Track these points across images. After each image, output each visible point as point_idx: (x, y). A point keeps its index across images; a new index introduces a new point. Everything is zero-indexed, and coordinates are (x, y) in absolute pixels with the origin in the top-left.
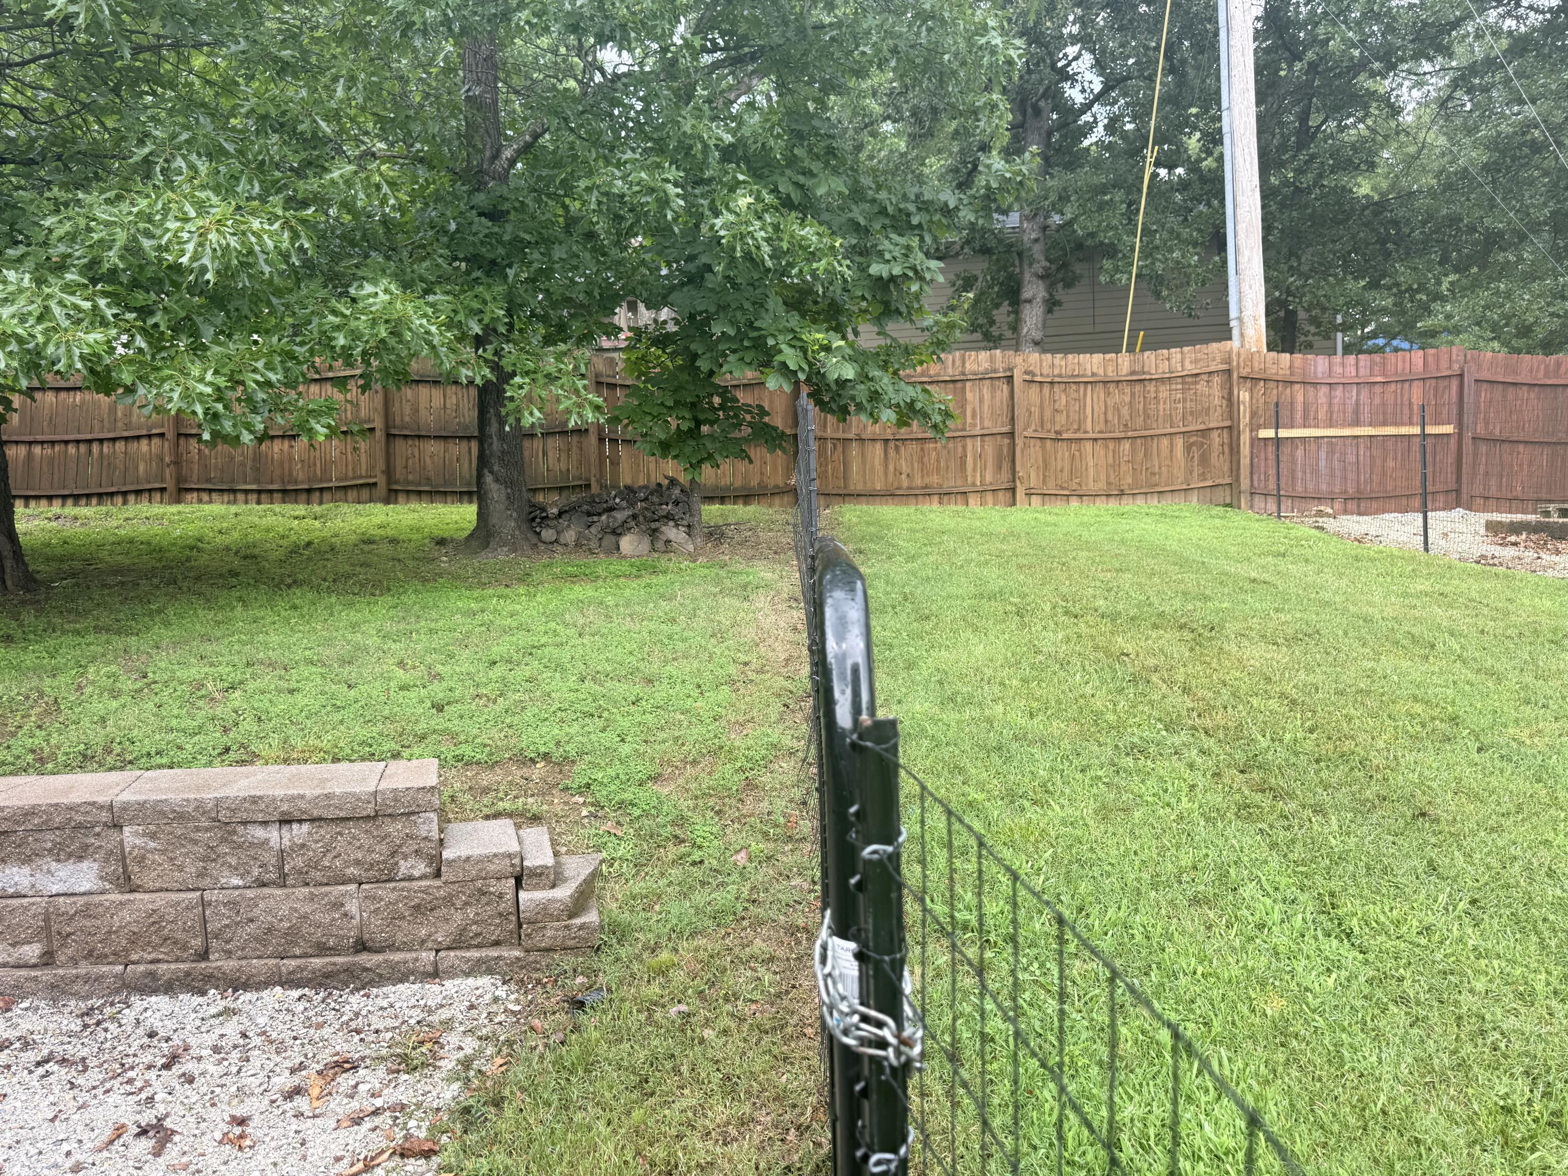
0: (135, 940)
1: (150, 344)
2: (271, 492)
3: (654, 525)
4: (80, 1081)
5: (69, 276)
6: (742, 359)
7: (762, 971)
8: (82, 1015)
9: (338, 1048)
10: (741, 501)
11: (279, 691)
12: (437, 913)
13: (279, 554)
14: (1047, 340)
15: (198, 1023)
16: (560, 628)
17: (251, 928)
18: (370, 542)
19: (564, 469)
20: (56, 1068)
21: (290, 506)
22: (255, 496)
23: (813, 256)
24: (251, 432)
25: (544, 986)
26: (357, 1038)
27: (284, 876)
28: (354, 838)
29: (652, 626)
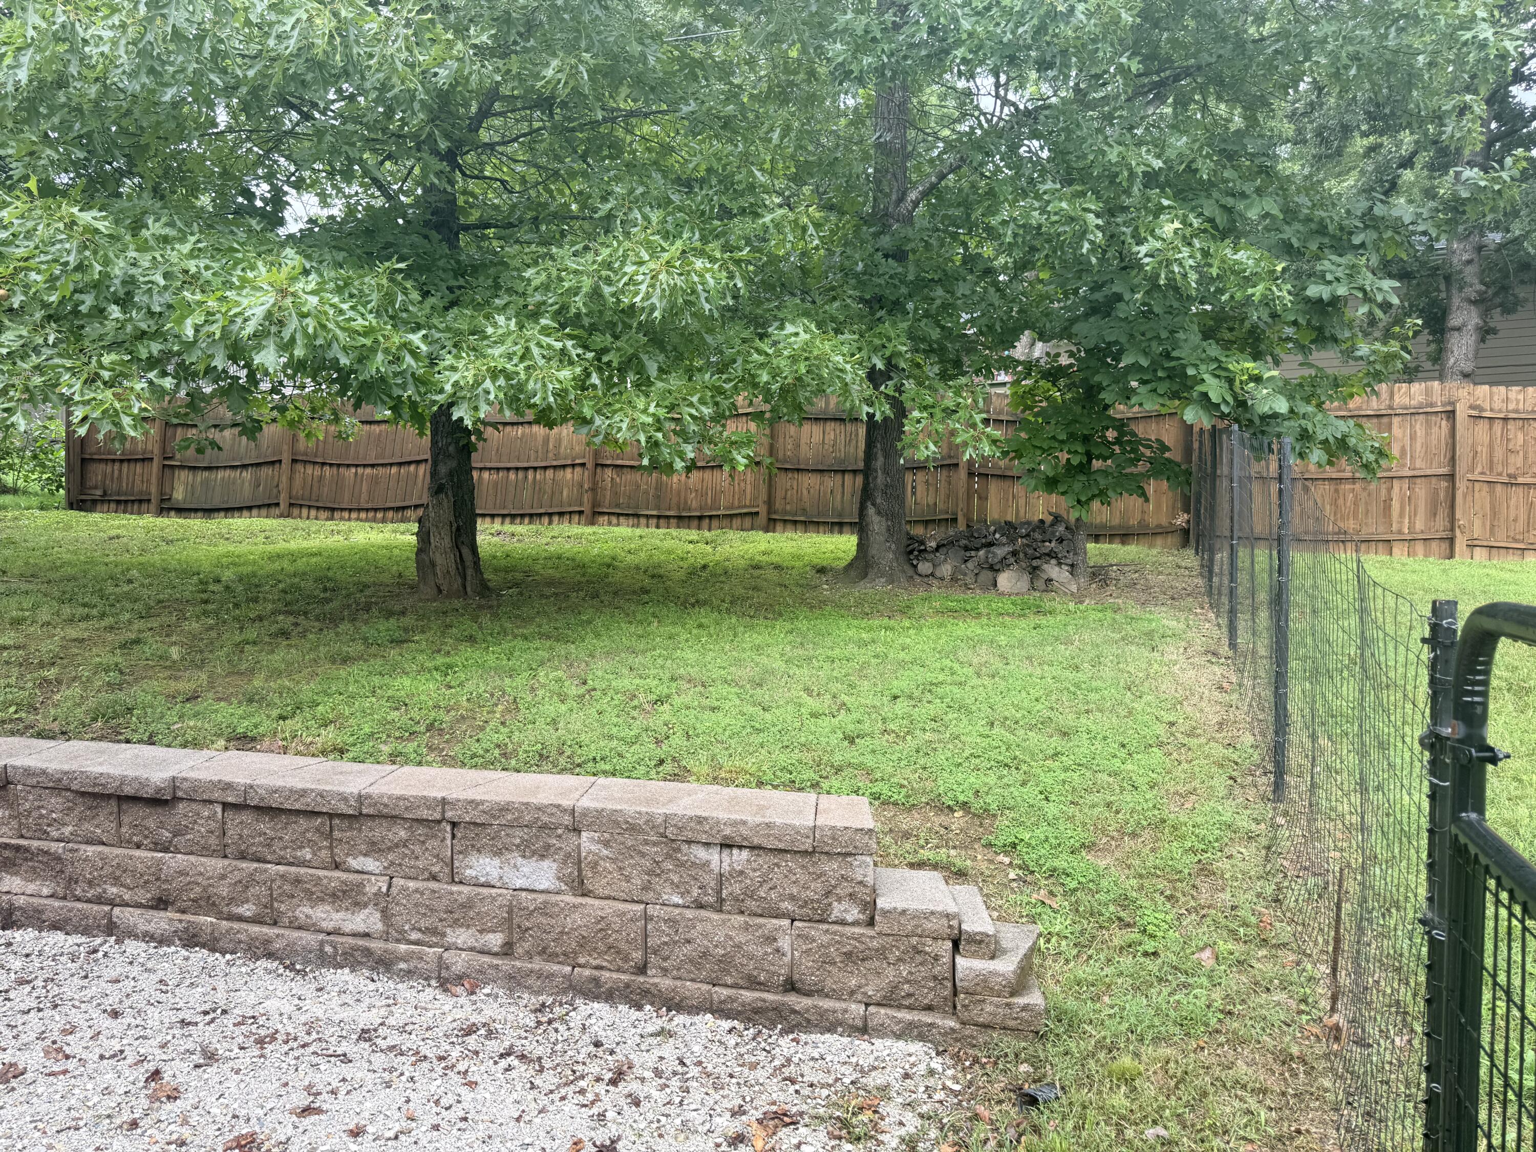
0: (583, 943)
1: (602, 380)
2: (668, 517)
3: (1035, 563)
4: (538, 1082)
5: (544, 321)
6: (1155, 390)
7: (1252, 1102)
8: (536, 1011)
9: (774, 1096)
10: (1118, 540)
11: (703, 708)
12: (868, 964)
13: (681, 575)
14: (1478, 372)
15: (637, 1039)
16: (956, 666)
17: (687, 949)
18: (757, 567)
19: (931, 501)
20: (516, 1063)
21: (686, 531)
22: (655, 521)
23: (1249, 281)
24: (683, 460)
25: (983, 1066)
26: (792, 1089)
27: (721, 901)
28: (790, 871)
29: (1056, 671)
